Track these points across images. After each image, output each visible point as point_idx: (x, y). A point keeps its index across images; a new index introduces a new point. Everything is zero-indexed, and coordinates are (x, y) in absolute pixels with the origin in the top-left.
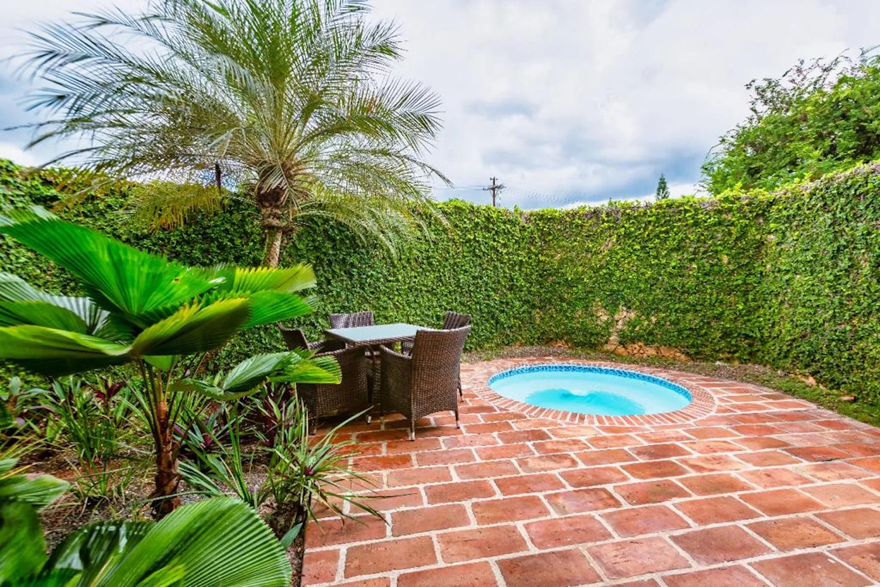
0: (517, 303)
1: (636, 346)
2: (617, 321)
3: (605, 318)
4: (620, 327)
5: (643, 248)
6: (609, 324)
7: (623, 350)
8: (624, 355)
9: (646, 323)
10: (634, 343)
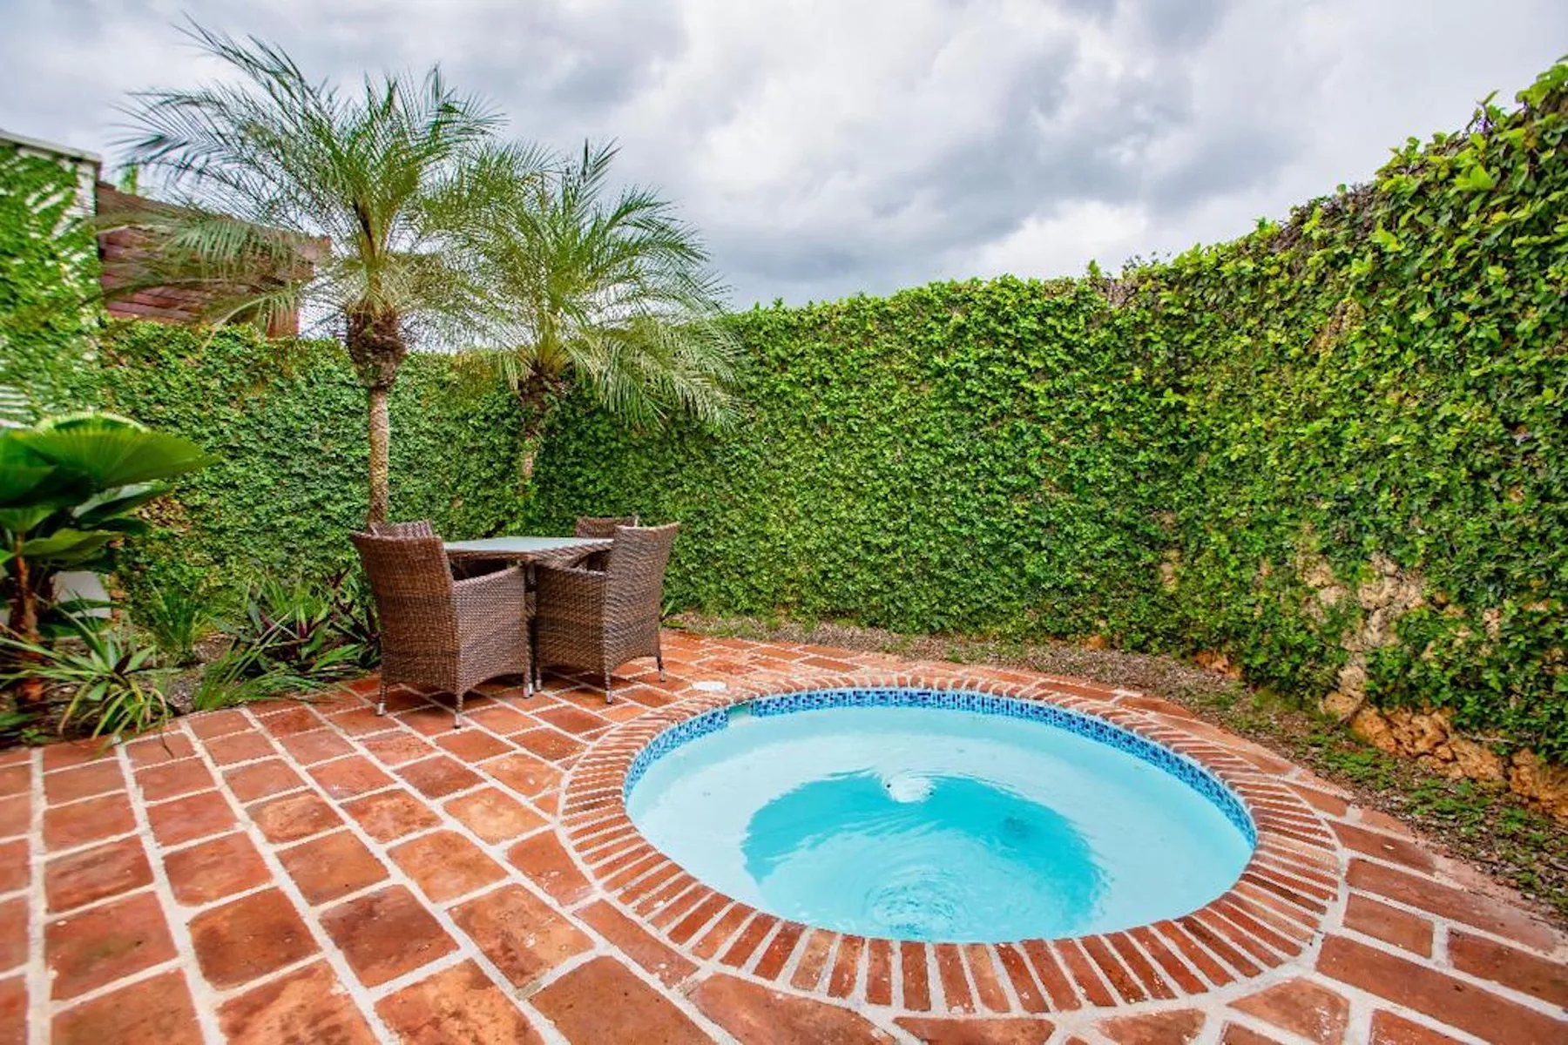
0: (1088, 530)
1: (1423, 722)
2: (1367, 614)
3: (1329, 596)
4: (1373, 636)
5: (1443, 319)
6: (1339, 619)
7: (1381, 727)
8: (1381, 744)
9: (1463, 635)
10: (1417, 709)
